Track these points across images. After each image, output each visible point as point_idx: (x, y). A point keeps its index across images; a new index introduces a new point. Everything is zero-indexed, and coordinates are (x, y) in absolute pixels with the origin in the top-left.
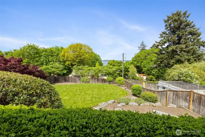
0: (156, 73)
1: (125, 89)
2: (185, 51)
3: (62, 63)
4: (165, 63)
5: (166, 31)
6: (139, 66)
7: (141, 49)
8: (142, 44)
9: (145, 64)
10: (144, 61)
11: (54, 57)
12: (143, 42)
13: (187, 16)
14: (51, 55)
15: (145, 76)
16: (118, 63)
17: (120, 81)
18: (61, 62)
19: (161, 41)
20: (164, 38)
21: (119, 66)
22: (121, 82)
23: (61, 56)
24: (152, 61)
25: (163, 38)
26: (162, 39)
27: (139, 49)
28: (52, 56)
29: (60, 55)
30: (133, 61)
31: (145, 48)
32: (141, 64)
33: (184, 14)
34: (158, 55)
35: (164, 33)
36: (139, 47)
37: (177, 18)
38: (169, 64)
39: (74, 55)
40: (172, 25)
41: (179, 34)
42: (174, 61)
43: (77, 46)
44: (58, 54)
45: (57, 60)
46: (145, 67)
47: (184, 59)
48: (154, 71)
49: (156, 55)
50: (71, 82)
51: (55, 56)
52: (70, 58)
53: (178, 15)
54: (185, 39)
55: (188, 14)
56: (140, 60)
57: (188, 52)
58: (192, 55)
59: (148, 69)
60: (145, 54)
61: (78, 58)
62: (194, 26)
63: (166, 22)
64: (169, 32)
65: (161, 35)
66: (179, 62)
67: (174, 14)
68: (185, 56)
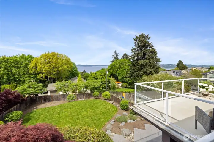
0: (128, 81)
1: (113, 103)
2: (149, 65)
3: (33, 76)
4: (136, 73)
5: (136, 48)
6: (114, 74)
7: (114, 57)
8: (115, 53)
9: (120, 72)
10: (119, 70)
11: (20, 69)
12: (116, 51)
14: (16, 66)
15: (120, 83)
16: (101, 76)
18: (30, 74)
19: (132, 55)
22: (107, 96)
23: (31, 67)
25: (134, 53)
27: (112, 57)
28: (17, 68)
29: (29, 66)
30: (109, 69)
31: (118, 57)
32: (116, 72)
33: (147, 37)
37: (142, 39)
39: (50, 66)
41: (144, 52)
42: (142, 73)
43: (53, 56)
44: (26, 65)
45: (25, 73)
46: (119, 75)
47: (148, 71)
48: (127, 79)
49: (130, 67)
50: (53, 101)
51: (23, 67)
52: (44, 70)
53: (143, 37)
54: (148, 55)
55: (149, 37)
56: (116, 68)
57: (150, 66)
58: (153, 68)
59: (122, 77)
60: (120, 64)
61: (55, 70)
62: (153, 47)
63: (135, 41)
64: (138, 49)
65: (132, 50)
66: (146, 73)
67: (140, 36)
68: (149, 69)
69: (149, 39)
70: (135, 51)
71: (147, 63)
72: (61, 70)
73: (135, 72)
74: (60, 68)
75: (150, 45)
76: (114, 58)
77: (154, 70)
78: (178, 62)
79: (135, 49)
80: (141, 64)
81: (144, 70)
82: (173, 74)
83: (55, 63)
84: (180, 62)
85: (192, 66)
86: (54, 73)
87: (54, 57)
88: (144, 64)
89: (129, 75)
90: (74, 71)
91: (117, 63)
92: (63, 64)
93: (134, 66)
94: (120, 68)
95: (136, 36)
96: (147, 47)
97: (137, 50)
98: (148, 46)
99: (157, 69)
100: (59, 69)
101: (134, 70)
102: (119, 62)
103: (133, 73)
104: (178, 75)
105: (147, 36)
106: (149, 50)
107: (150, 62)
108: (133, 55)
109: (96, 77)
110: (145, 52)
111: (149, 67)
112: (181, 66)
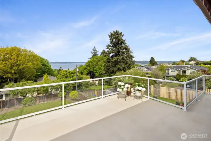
4: (111, 70)
5: (111, 44)
6: (91, 71)
8: (94, 49)
9: (97, 69)
10: (97, 67)
12: (94, 47)
13: (122, 35)
16: (72, 74)
17: (73, 95)
20: (110, 50)
21: (73, 76)
24: (102, 66)
26: (108, 50)
27: (91, 53)
30: (86, 66)
31: (97, 53)
32: (93, 69)
34: (106, 63)
35: (109, 46)
36: (92, 52)
37: (116, 36)
38: (113, 71)
39: (6, 63)
40: (114, 41)
42: (116, 69)
46: (97, 72)
47: (121, 68)
49: (105, 64)
50: (3, 108)
53: (117, 34)
54: (122, 52)
55: (122, 34)
56: (93, 65)
57: (124, 62)
58: (126, 64)
59: (100, 74)
60: (97, 60)
61: (14, 68)
62: (126, 44)
63: (110, 37)
64: (112, 45)
65: (107, 46)
66: (119, 70)
67: (115, 33)
68: (122, 66)
69: (123, 36)
70: (110, 47)
71: (120, 60)
72: (23, 68)
73: (110, 68)
74: (22, 66)
75: (123, 42)
76: (92, 55)
77: (127, 66)
78: (151, 58)
79: (110, 46)
80: (115, 61)
81: (118, 66)
82: (146, 69)
83: (14, 60)
84: (152, 59)
85: (161, 62)
86: (13, 71)
87: (13, 53)
88: (118, 61)
89: (105, 72)
90: (46, 69)
91: (95, 59)
92: (27, 61)
93: (109, 62)
94: (97, 65)
95: (111, 33)
96: (121, 44)
97: (112, 47)
98: (122, 42)
99: (130, 65)
100: (20, 68)
101: (109, 66)
102: (96, 59)
103: (108, 69)
104: (150, 70)
105: (121, 33)
106: (122, 46)
107: (123, 59)
108: (108, 51)
109: (65, 75)
110: (119, 49)
111: (122, 64)
112: (153, 62)
